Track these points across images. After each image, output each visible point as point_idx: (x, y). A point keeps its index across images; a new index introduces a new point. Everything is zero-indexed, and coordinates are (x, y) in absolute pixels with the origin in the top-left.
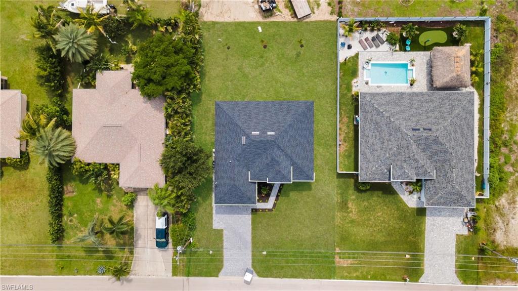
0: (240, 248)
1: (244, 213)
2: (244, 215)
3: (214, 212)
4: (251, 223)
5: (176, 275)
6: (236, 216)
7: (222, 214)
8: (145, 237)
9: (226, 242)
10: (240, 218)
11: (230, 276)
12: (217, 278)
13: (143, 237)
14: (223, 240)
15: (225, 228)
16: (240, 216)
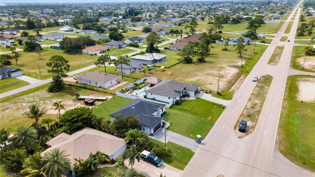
4: (173, 132)
5: (184, 169)
8: (149, 171)
12: (194, 155)
13: (148, 172)
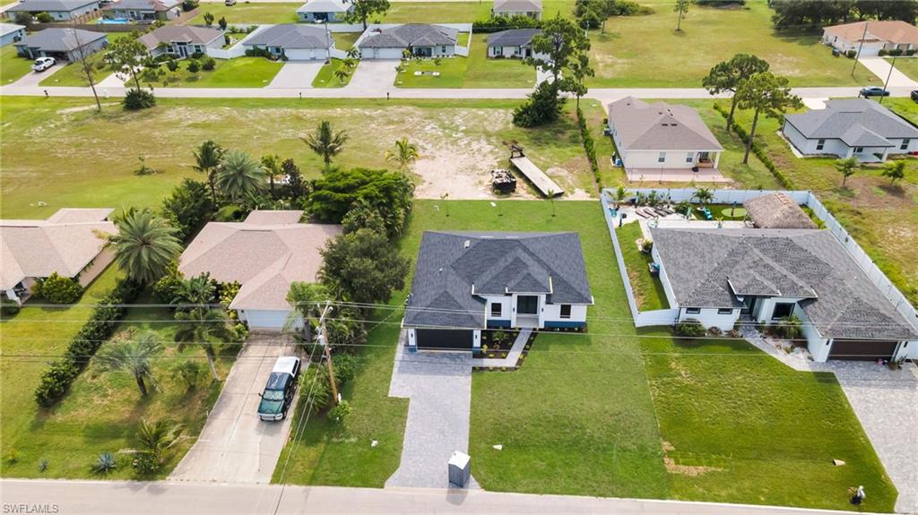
0: (442, 432)
1: (456, 372)
2: (457, 377)
3: (395, 370)
4: (470, 389)
5: (282, 483)
6: (440, 378)
7: (411, 373)
8: (236, 409)
9: (412, 420)
10: (448, 381)
11: (412, 486)
12: (380, 490)
14: (406, 417)
15: (414, 396)
16: (450, 377)
